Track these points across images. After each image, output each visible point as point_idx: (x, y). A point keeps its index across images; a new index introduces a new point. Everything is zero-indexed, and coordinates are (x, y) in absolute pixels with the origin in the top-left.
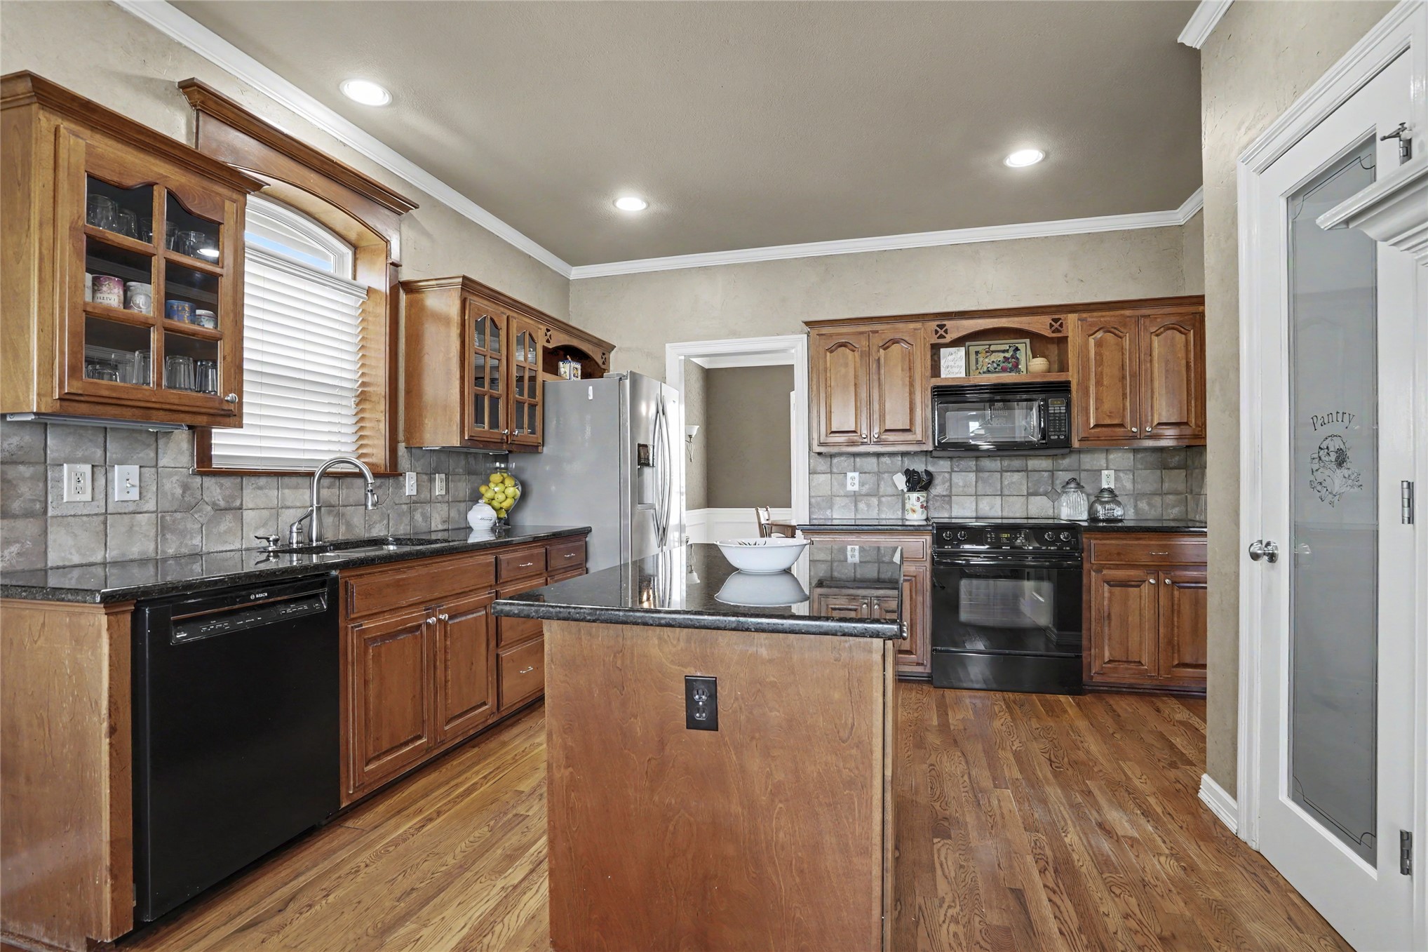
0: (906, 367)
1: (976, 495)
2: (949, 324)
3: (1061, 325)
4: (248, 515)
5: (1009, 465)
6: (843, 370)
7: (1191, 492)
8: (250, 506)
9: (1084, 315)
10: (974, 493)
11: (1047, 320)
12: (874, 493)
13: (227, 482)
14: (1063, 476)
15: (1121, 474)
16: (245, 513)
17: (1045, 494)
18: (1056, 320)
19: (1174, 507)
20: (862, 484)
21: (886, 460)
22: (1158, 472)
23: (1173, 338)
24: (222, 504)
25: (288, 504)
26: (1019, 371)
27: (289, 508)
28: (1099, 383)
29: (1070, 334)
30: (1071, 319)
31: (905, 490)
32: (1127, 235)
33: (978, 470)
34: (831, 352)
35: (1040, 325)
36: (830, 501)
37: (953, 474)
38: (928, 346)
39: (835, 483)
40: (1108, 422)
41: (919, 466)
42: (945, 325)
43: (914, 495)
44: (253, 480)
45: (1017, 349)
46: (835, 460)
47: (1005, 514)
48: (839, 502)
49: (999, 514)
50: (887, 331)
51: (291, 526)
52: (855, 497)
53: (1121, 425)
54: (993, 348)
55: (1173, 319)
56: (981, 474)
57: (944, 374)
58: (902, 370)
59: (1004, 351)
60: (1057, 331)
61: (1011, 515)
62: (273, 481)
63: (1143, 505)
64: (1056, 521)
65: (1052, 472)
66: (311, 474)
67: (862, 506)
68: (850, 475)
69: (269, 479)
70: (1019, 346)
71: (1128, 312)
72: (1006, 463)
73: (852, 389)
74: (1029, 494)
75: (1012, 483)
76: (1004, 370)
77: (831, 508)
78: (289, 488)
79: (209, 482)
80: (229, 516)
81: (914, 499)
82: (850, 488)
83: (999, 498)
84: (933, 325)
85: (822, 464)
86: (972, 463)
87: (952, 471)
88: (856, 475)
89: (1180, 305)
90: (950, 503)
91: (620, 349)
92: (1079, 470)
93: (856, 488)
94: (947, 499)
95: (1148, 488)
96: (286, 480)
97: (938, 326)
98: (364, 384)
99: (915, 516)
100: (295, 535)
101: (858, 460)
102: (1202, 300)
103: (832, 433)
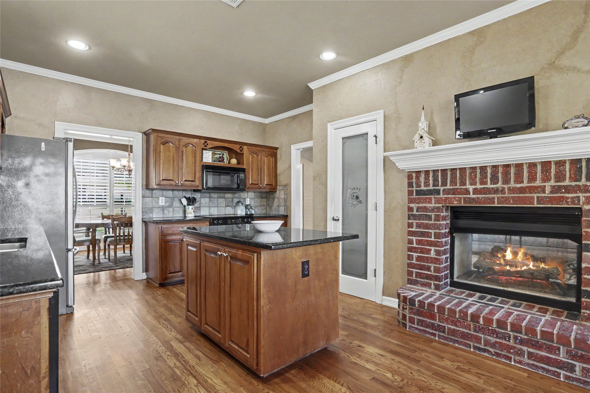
0: (194, 155)
2: (208, 142)
3: (242, 149)
5: (219, 196)
6: (168, 154)
7: (268, 205)
9: (248, 147)
10: (208, 206)
11: (238, 146)
12: (171, 206)
14: (236, 200)
15: (251, 200)
17: (230, 206)
18: (241, 147)
19: (263, 210)
20: (166, 202)
21: (176, 192)
22: (260, 199)
23: (270, 158)
26: (224, 162)
28: (252, 170)
29: (245, 153)
30: (245, 147)
31: (186, 205)
32: (254, 123)
33: (210, 197)
34: (163, 144)
35: (236, 148)
36: (151, 210)
38: (201, 149)
39: (153, 202)
40: (254, 183)
41: (189, 195)
43: (190, 207)
45: (223, 154)
46: (154, 192)
47: (219, 214)
48: (155, 210)
49: (216, 214)
50: (186, 140)
52: (163, 208)
53: (258, 184)
54: (216, 152)
55: (270, 153)
56: (211, 199)
57: (204, 160)
58: (192, 157)
59: (220, 154)
60: (241, 151)
61: (220, 214)
63: (256, 210)
64: (235, 216)
65: (232, 199)
67: (166, 212)
68: (160, 198)
70: (225, 153)
71: (259, 149)
72: (218, 195)
73: (172, 161)
74: (226, 206)
75: (221, 202)
76: (220, 161)
77: (152, 213)
81: (190, 209)
82: (160, 204)
83: (217, 208)
84: (203, 141)
85: (148, 193)
86: (208, 195)
87: (201, 197)
88: (164, 198)
89: (271, 149)
90: (200, 210)
92: (240, 198)
93: (163, 204)
94: (199, 208)
95: (258, 204)
97: (205, 142)
99: (191, 215)
101: (164, 192)
102: (277, 149)
103: (163, 180)
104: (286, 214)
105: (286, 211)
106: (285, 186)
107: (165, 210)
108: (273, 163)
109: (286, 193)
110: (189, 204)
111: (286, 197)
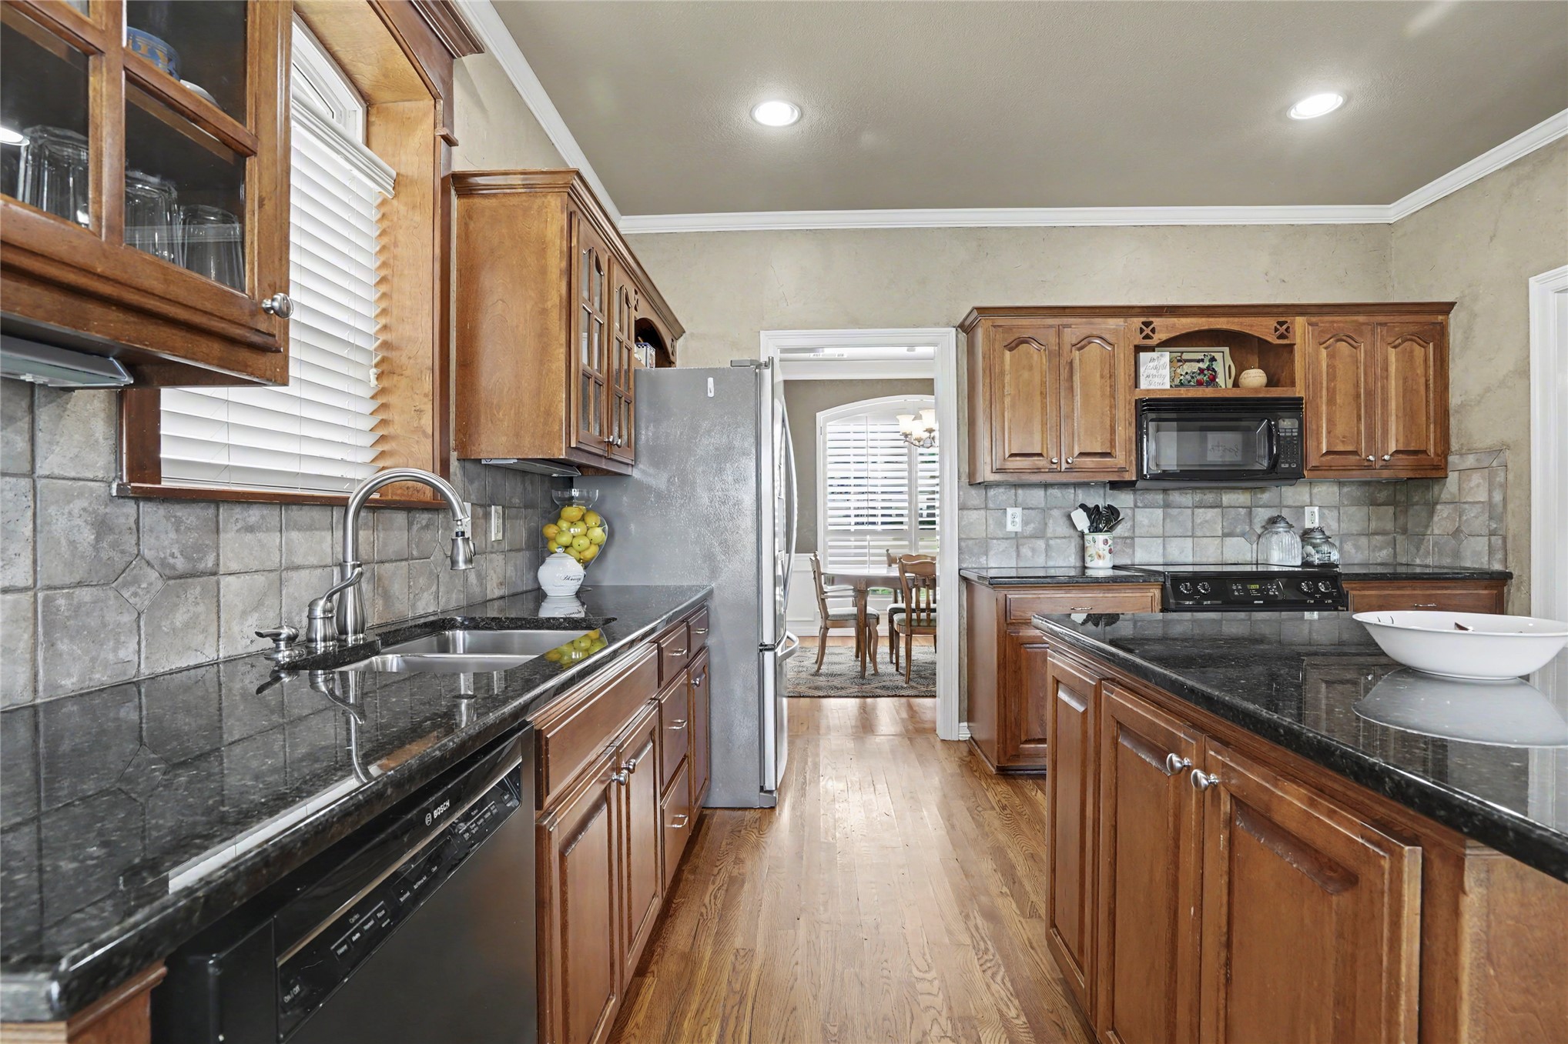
0: (1106, 372)
1: (1164, 537)
2: (1157, 322)
3: (1287, 329)
4: (230, 586)
5: (1200, 501)
6: (1026, 374)
7: (1404, 531)
8: (234, 566)
9: (1314, 319)
10: (1160, 531)
11: (1272, 322)
12: (1040, 534)
13: (190, 515)
14: (1263, 515)
15: (1326, 511)
16: (225, 581)
17: (1243, 535)
18: (1281, 324)
19: (1381, 549)
20: (1025, 523)
21: (1055, 492)
22: (1365, 509)
23: (1412, 352)
24: (180, 564)
25: (298, 560)
26: (1216, 385)
27: (298, 568)
28: (1331, 401)
29: (1298, 341)
30: (1300, 322)
31: (1086, 531)
32: (1333, 230)
33: (1167, 505)
34: (1011, 350)
35: (1264, 329)
36: (985, 546)
37: (1136, 510)
38: (1132, 347)
39: (990, 521)
40: (1340, 448)
41: (1097, 499)
42: (1151, 323)
43: (1100, 537)
44: (238, 512)
45: (1213, 359)
46: (992, 492)
47: (1198, 560)
48: (997, 546)
49: (1190, 560)
50: (1080, 326)
51: (312, 605)
52: (1017, 539)
53: (1355, 453)
54: (1185, 356)
55: (1413, 328)
56: (1169, 510)
57: (1144, 384)
58: (1102, 377)
59: (1199, 361)
60: (1282, 337)
61: (1204, 560)
62: (271, 514)
63: (1349, 547)
64: (1261, 569)
65: (1250, 508)
66: (342, 503)
67: (1025, 551)
68: (1010, 511)
69: (266, 511)
70: (1218, 356)
71: (1361, 319)
72: (1198, 497)
73: (1038, 398)
74: (1225, 535)
75: (1206, 521)
76: (1200, 383)
77: (986, 554)
78: (299, 528)
79: (153, 514)
80: (196, 587)
81: (1098, 543)
82: (1010, 528)
83: (1190, 540)
84: (1137, 322)
85: (975, 496)
86: (1159, 497)
87: (1136, 506)
88: (1018, 511)
89: (1417, 313)
90: (1133, 546)
91: (692, 335)
92: (1280, 506)
93: (1018, 528)
94: (1128, 541)
95: (1355, 528)
96: (297, 514)
97: (1143, 323)
98: (386, 345)
99: (1101, 563)
100: (319, 623)
101: (1020, 492)
102: (1447, 308)
103: (1012, 455)
104: (1497, 567)
105: (1499, 555)
106: (1497, 451)
107: (1023, 545)
108: (1426, 367)
109: (1500, 478)
110: (1093, 529)
111: (1498, 497)
